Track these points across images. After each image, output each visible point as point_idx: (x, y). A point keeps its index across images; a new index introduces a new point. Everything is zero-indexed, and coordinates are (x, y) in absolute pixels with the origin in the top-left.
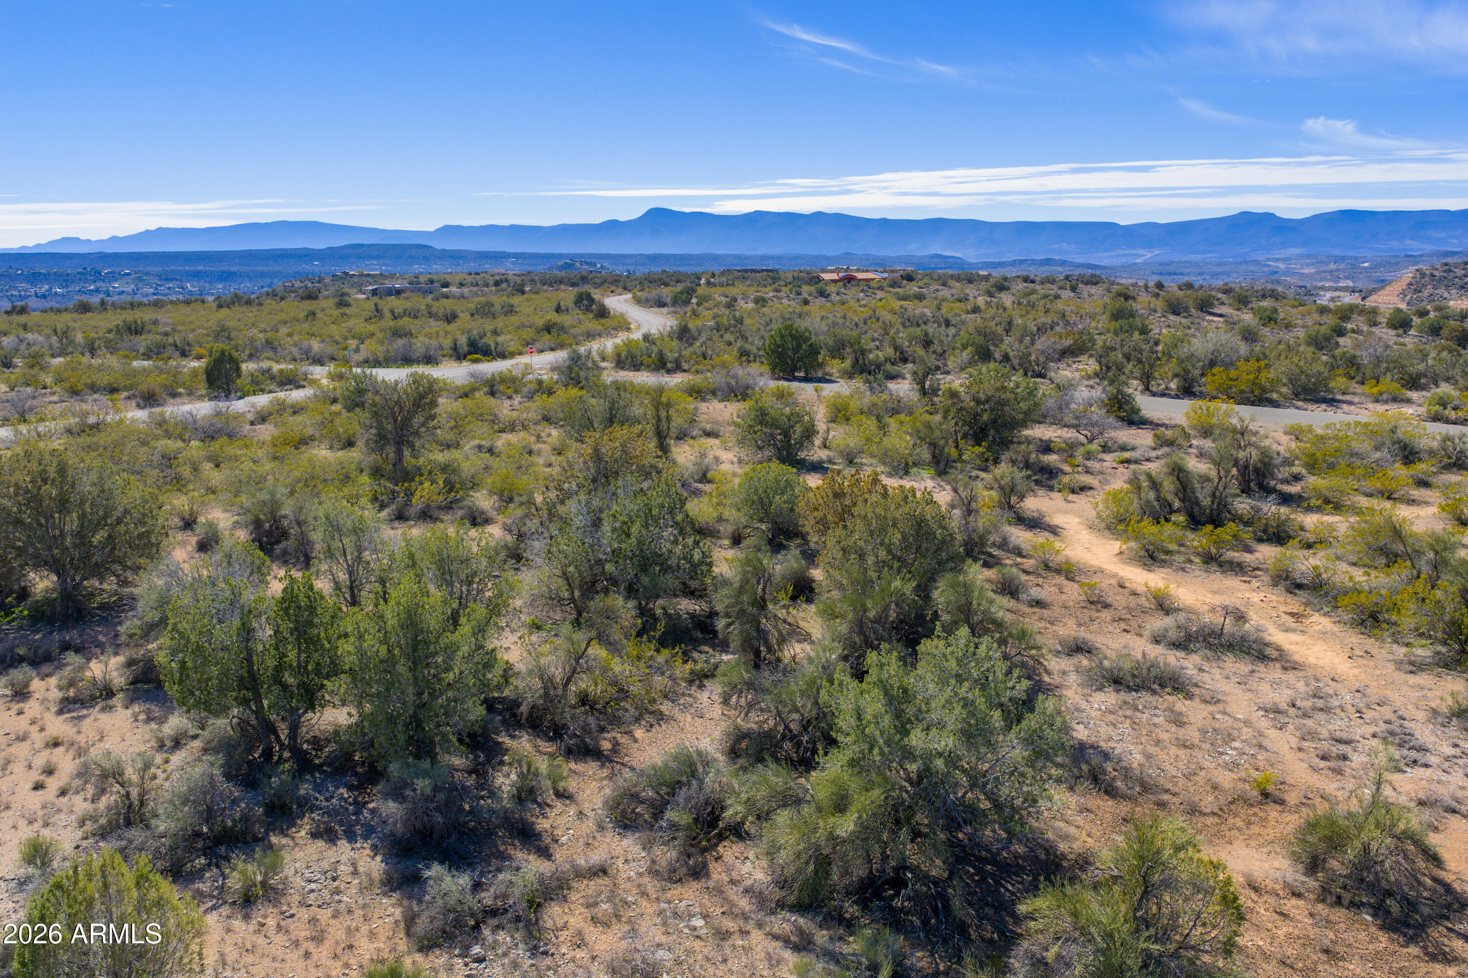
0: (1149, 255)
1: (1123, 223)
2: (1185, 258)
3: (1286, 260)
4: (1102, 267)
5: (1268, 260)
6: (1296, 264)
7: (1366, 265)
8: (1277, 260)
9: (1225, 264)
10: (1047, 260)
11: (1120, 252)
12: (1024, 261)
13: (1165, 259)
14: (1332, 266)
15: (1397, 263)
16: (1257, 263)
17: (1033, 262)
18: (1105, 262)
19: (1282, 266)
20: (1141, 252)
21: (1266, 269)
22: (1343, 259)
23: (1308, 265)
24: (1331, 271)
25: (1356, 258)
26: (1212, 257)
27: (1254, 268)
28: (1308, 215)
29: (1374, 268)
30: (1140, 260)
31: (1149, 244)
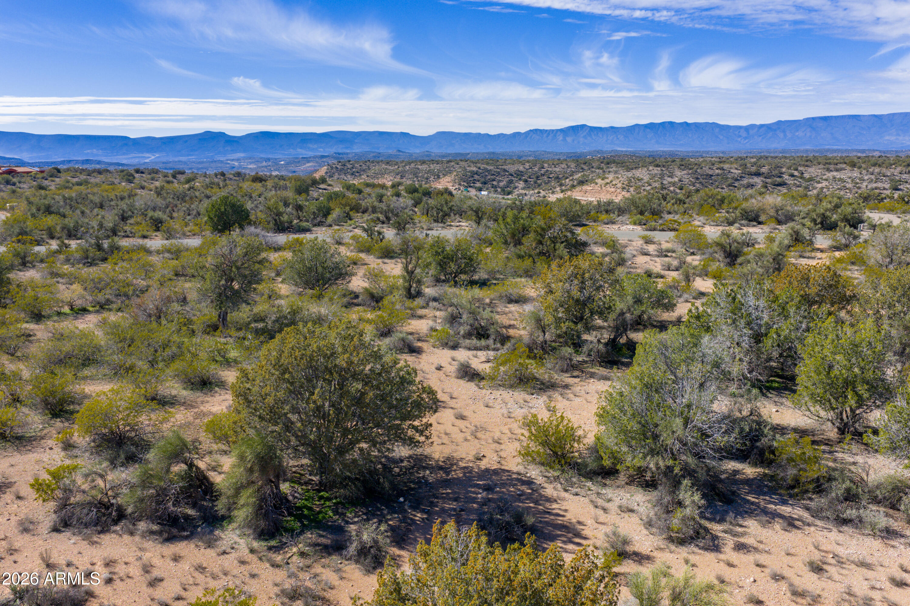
0: (153, 157)
1: (132, 137)
2: (176, 159)
3: (238, 160)
4: (127, 165)
5: (227, 160)
6: (244, 162)
7: (282, 163)
8: (233, 160)
9: (202, 163)
10: (87, 160)
11: (134, 155)
12: (70, 161)
13: (164, 160)
14: (264, 164)
15: (299, 162)
16: (222, 162)
17: (77, 162)
18: (124, 162)
19: (236, 164)
20: (147, 155)
21: (228, 166)
22: (268, 160)
23: (251, 163)
24: (266, 167)
25: (276, 159)
26: (193, 158)
27: (220, 165)
28: (244, 134)
29: (288, 164)
30: (147, 161)
31: (151, 150)
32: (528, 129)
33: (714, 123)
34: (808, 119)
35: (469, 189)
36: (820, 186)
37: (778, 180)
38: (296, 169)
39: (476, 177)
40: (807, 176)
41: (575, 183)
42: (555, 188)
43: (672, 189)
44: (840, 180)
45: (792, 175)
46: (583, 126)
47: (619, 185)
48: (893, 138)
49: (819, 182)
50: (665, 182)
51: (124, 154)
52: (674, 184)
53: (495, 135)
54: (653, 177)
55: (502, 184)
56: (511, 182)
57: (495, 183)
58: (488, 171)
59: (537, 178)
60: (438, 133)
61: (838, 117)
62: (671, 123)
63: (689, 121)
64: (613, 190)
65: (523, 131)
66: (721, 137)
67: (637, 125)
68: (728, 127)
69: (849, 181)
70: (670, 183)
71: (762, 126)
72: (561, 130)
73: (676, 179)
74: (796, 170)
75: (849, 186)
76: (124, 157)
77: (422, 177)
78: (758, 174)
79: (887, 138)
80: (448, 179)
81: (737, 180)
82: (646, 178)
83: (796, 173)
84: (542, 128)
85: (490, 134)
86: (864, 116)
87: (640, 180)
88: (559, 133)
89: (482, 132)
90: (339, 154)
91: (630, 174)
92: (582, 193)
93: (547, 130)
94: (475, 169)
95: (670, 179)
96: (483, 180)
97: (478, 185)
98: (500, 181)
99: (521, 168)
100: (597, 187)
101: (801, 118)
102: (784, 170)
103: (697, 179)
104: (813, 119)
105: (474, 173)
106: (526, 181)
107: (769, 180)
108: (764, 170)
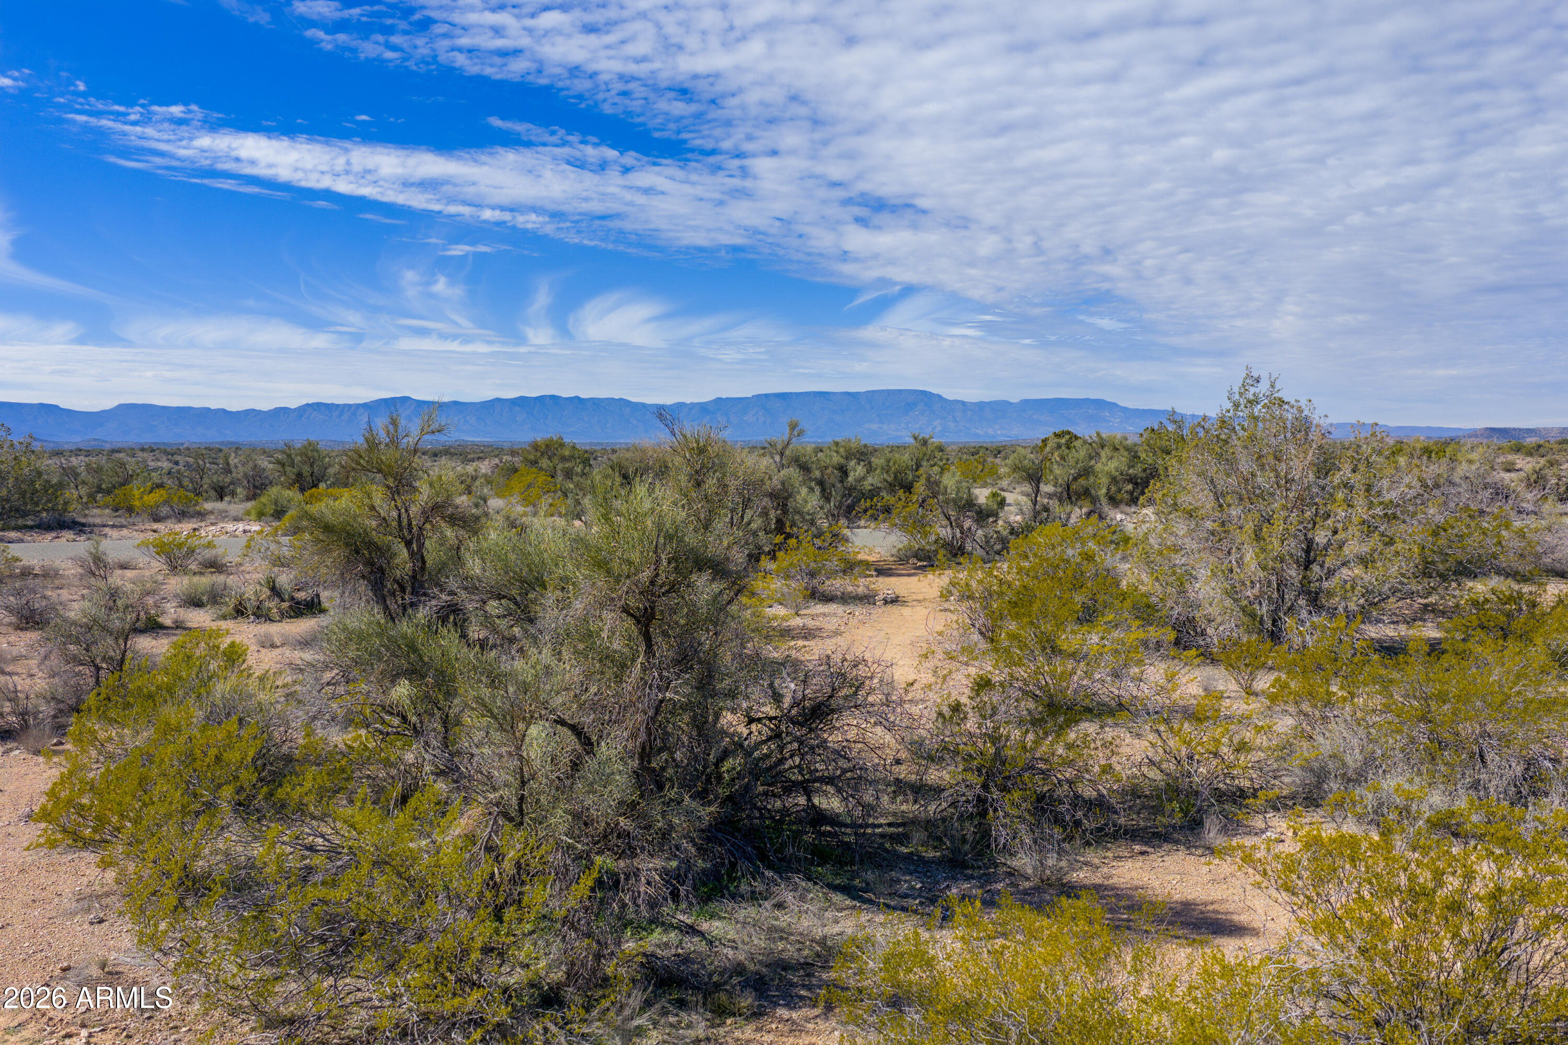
33: (621, 399)
34: (759, 396)
46: (404, 400)
53: (238, 412)
60: (121, 406)
61: (798, 395)
62: (554, 398)
63: (584, 395)
65: (293, 406)
66: (635, 422)
67: (498, 400)
68: (643, 405)
71: (693, 405)
72: (365, 406)
84: (329, 402)
85: (229, 409)
86: (834, 393)
88: (361, 410)
89: (213, 406)
93: (338, 406)
101: (749, 395)
104: (766, 395)
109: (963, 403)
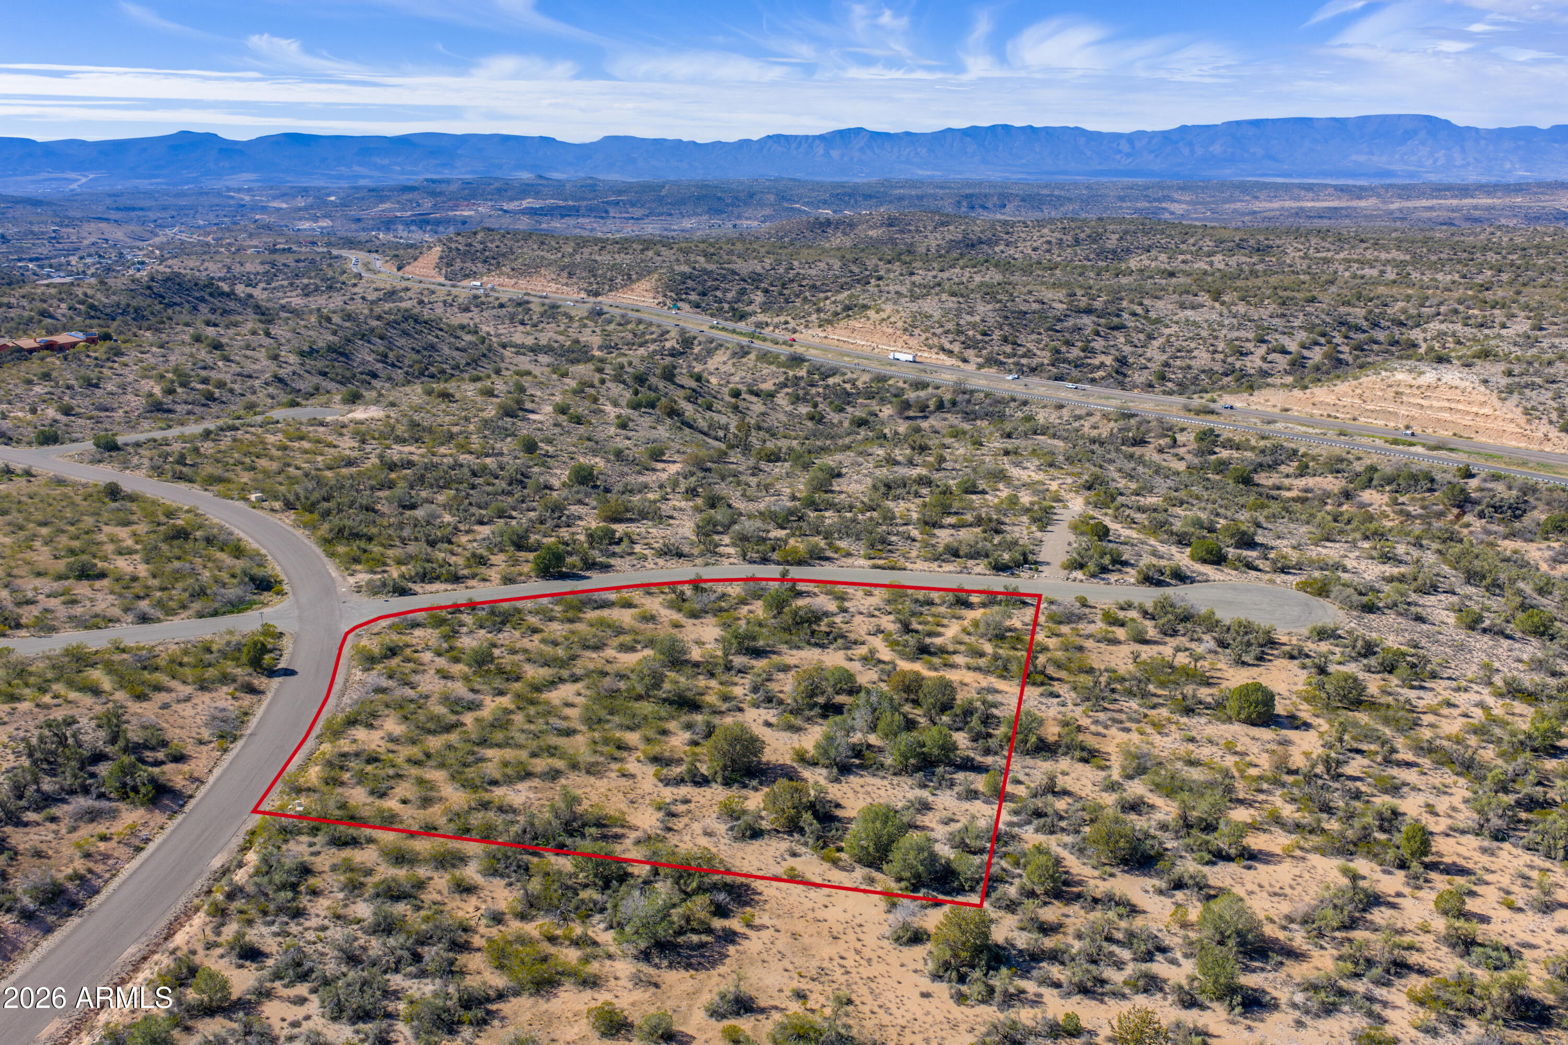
0: (84, 180)
8: (239, 190)
9: (182, 195)
11: (45, 175)
16: (219, 194)
19: (247, 198)
20: (73, 176)
22: (305, 191)
23: (275, 198)
25: (321, 190)
26: (157, 183)
28: (255, 137)
29: (344, 204)
30: (74, 186)
31: (80, 166)
32: (763, 135)
33: (1077, 128)
35: (680, 304)
36: (1167, 331)
37: (1115, 320)
38: (362, 214)
39: (690, 283)
40: (1153, 315)
41: (839, 309)
42: (810, 314)
43: (971, 333)
44: (1196, 324)
45: (1134, 314)
46: (858, 131)
47: (900, 324)
48: (1362, 158)
49: (1167, 326)
50: (962, 322)
51: (27, 173)
52: (974, 326)
53: (706, 146)
54: (946, 312)
55: (730, 296)
56: (743, 292)
57: (719, 294)
58: (709, 273)
59: (784, 286)
60: (607, 139)
61: (1273, 121)
62: (1006, 128)
64: (890, 331)
65: (756, 138)
66: (1089, 153)
67: (950, 130)
68: (1099, 134)
69: (1205, 325)
70: (969, 323)
71: (1154, 134)
72: (821, 137)
73: (977, 318)
74: (1141, 304)
75: (1204, 334)
76: (30, 178)
77: (604, 276)
78: (1089, 311)
79: (1354, 157)
80: (645, 285)
81: (1060, 320)
82: (937, 315)
83: (1139, 310)
84: (788, 133)
85: (698, 141)
87: (929, 317)
88: (817, 142)
90: (434, 181)
91: (914, 307)
92: (848, 332)
93: (796, 137)
94: (686, 269)
95: (969, 318)
96: (700, 288)
97: (694, 297)
98: (726, 291)
99: (759, 269)
100: (869, 325)
102: (1125, 304)
103: (1006, 318)
104: (1238, 123)
105: (686, 277)
106: (766, 291)
107: (1102, 321)
108: (1098, 304)
109: (1477, 130)
